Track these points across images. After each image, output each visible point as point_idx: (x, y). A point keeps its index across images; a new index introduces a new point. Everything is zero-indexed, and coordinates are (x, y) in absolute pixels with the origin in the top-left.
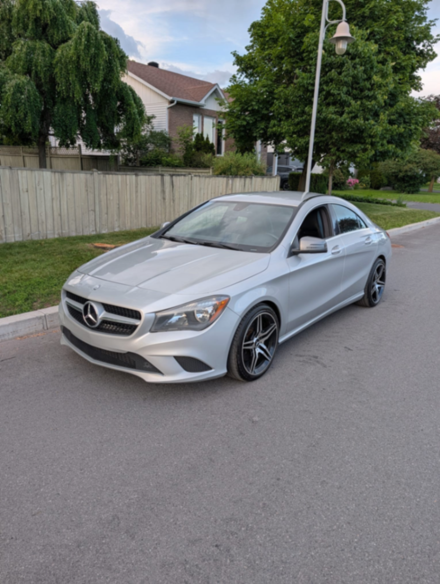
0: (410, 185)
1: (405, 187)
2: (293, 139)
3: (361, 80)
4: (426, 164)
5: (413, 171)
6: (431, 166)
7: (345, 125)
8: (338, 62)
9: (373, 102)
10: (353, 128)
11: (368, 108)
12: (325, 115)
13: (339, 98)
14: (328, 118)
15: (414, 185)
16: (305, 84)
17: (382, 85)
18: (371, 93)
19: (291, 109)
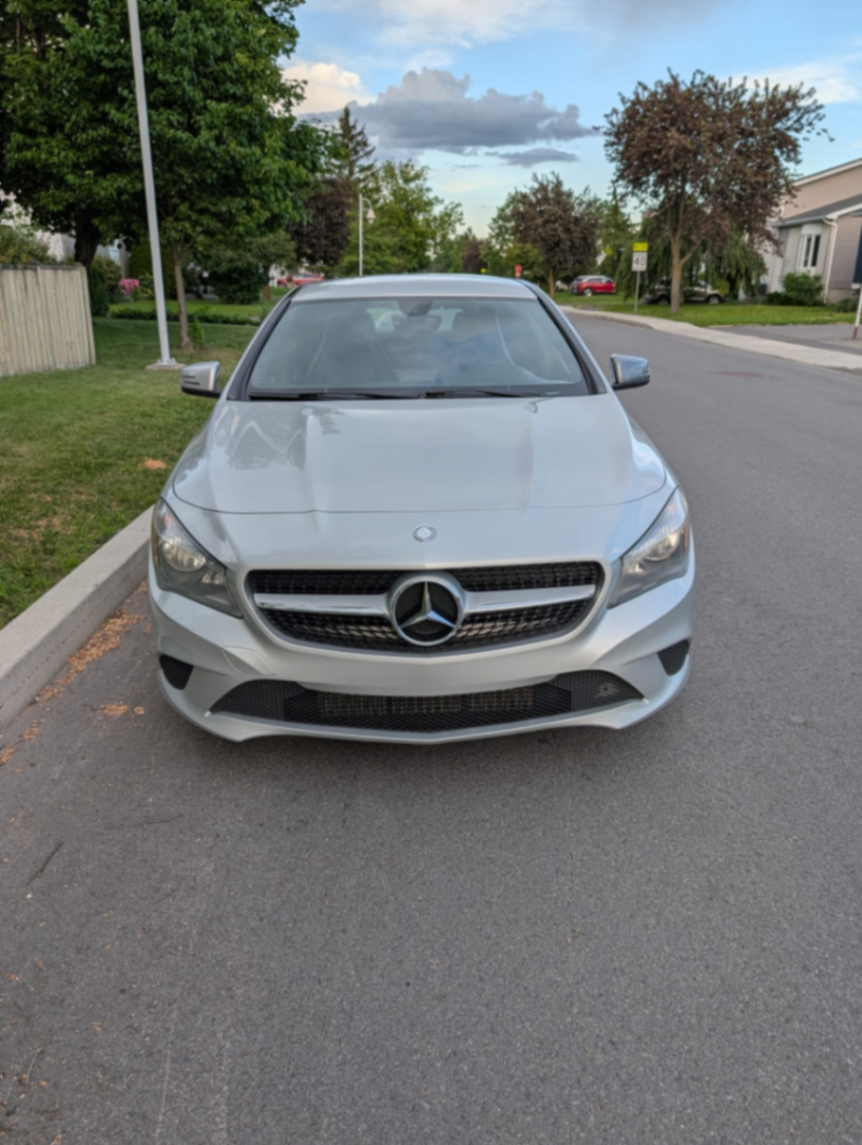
0: (242, 288)
1: (235, 292)
2: (86, 181)
3: (212, 57)
4: (263, 245)
5: (244, 260)
6: (272, 250)
7: (209, 155)
8: (156, 13)
9: (249, 109)
10: (225, 162)
11: (241, 121)
12: (161, 130)
13: (179, 92)
14: (168, 136)
15: (248, 288)
16: (92, 54)
17: (255, 75)
18: (239, 90)
19: (59, 109)
